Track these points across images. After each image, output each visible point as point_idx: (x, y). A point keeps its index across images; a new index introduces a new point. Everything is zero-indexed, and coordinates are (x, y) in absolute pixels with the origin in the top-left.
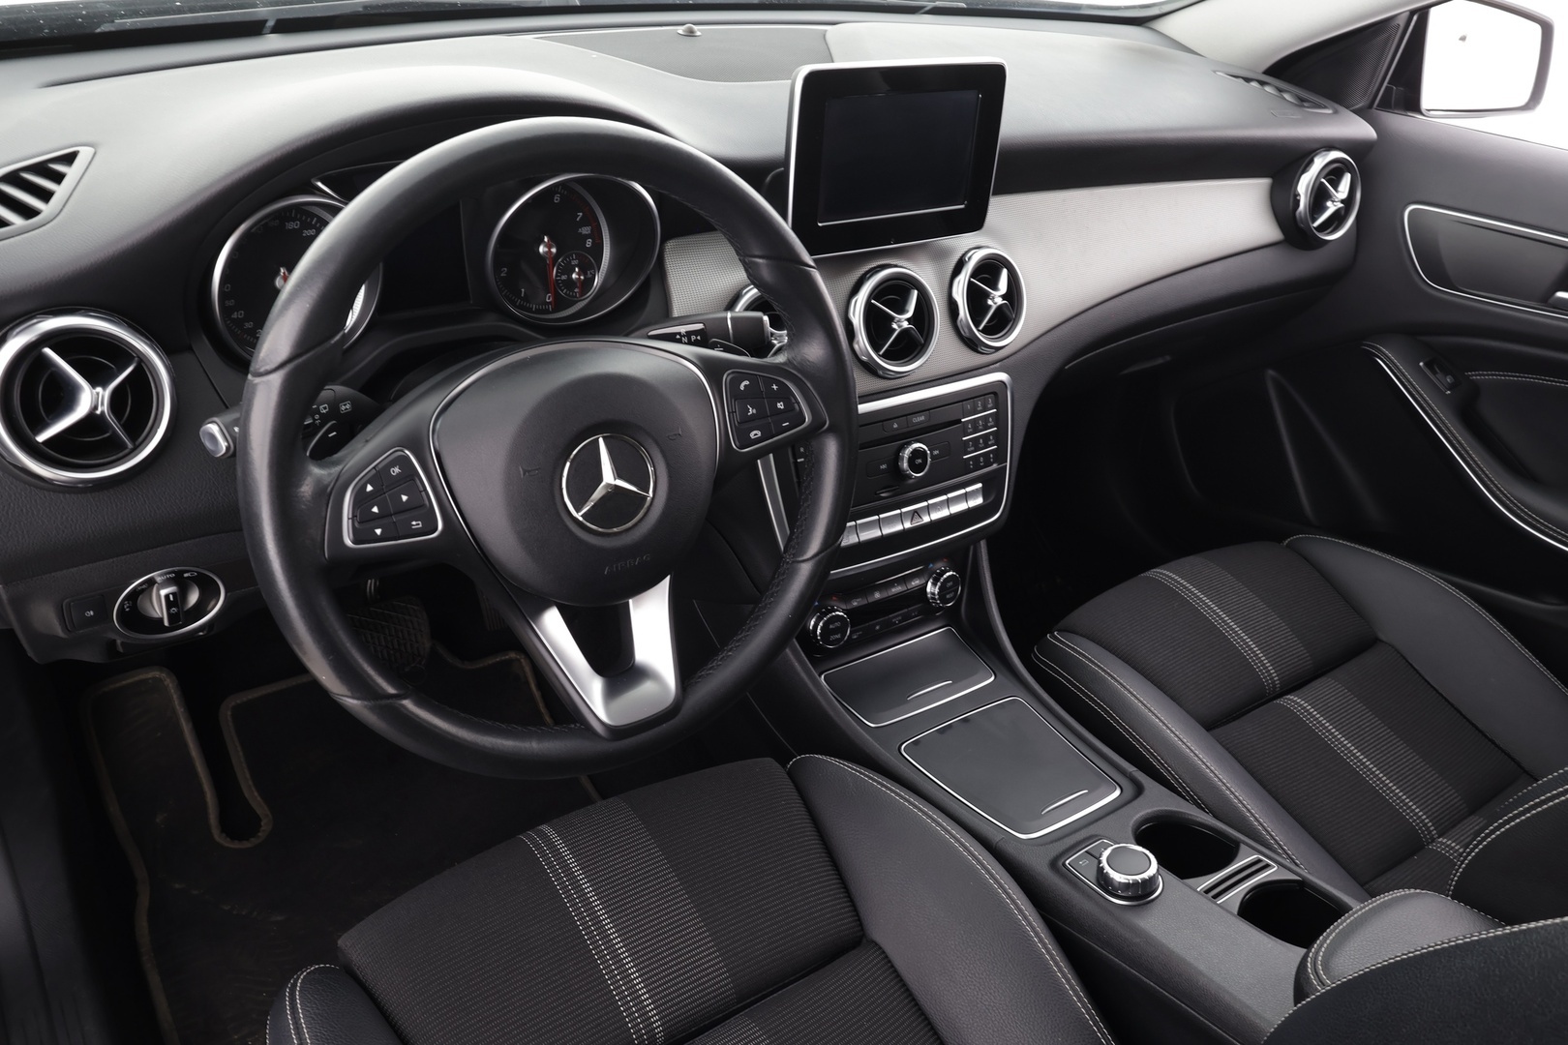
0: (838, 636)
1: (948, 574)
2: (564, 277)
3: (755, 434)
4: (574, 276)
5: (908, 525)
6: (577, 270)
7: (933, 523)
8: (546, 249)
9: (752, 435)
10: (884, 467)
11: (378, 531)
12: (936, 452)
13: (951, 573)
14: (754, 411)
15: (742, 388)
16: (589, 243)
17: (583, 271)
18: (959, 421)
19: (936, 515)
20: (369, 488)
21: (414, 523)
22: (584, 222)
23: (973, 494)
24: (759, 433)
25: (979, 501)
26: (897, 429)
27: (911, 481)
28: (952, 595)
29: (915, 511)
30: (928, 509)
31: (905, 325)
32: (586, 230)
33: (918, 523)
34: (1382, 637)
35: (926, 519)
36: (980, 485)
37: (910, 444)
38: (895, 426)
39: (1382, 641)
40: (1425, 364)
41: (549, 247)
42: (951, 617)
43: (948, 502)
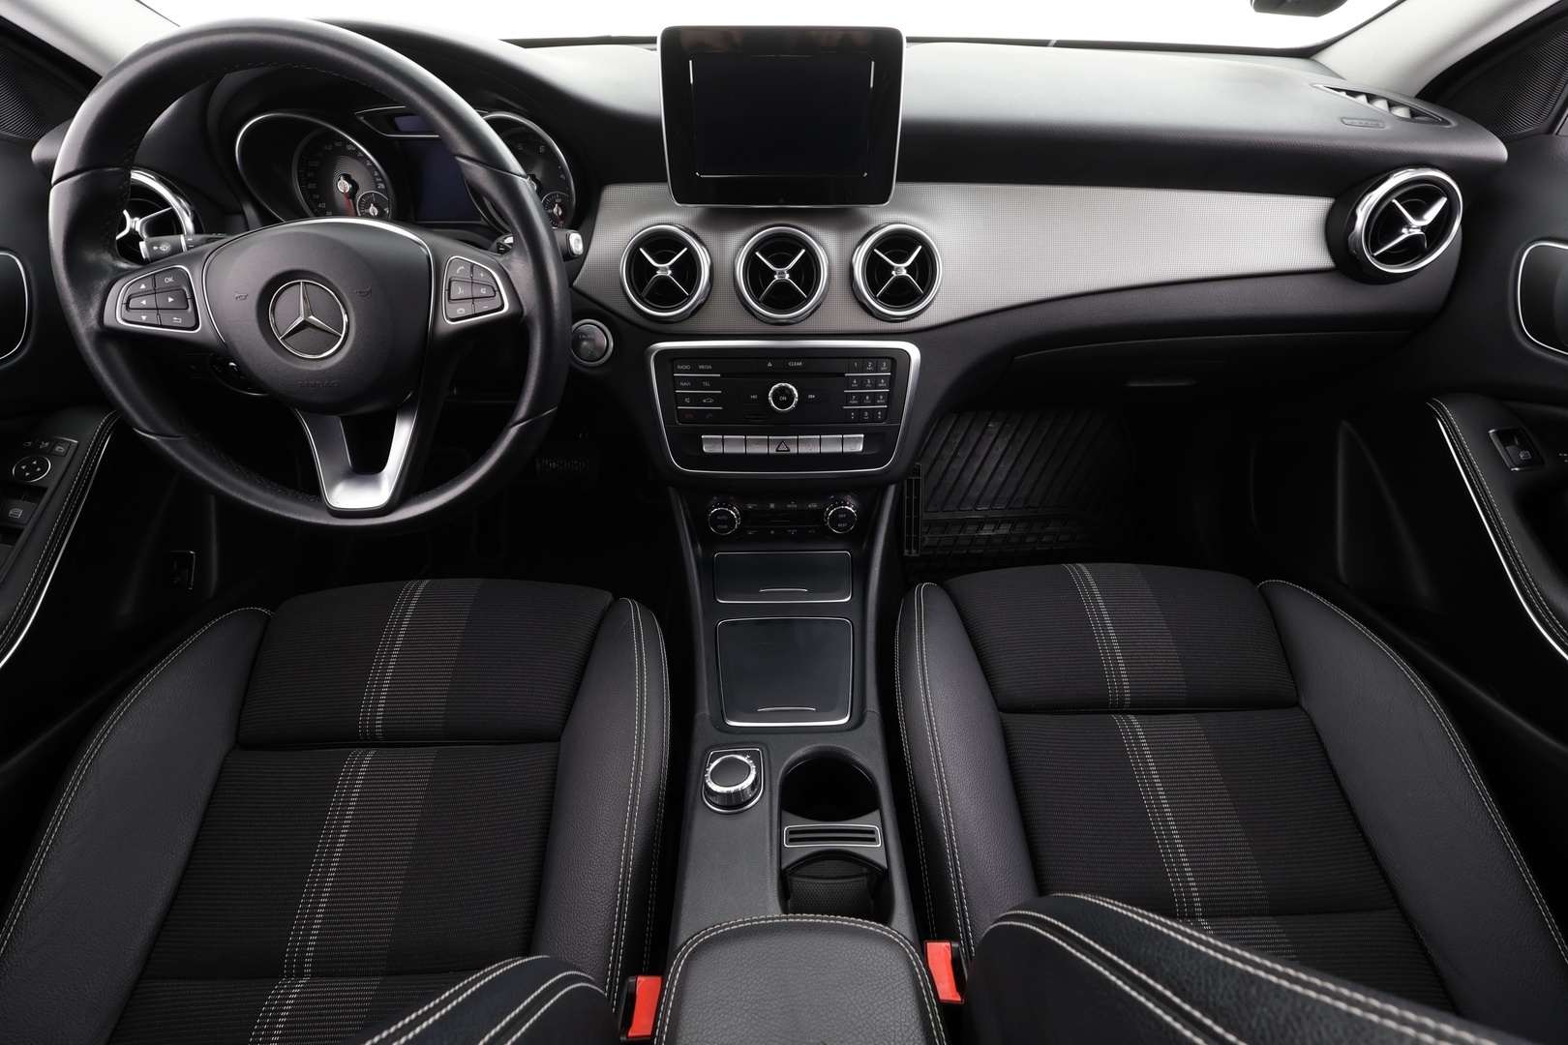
5: (773, 451)
7: (799, 455)
18: (842, 375)
19: (804, 450)
23: (855, 441)
25: (860, 448)
27: (775, 415)
29: (782, 441)
33: (784, 452)
34: (1303, 703)
35: (794, 450)
36: (864, 435)
37: (779, 382)
39: (1301, 707)
40: (1498, 434)
43: (820, 442)
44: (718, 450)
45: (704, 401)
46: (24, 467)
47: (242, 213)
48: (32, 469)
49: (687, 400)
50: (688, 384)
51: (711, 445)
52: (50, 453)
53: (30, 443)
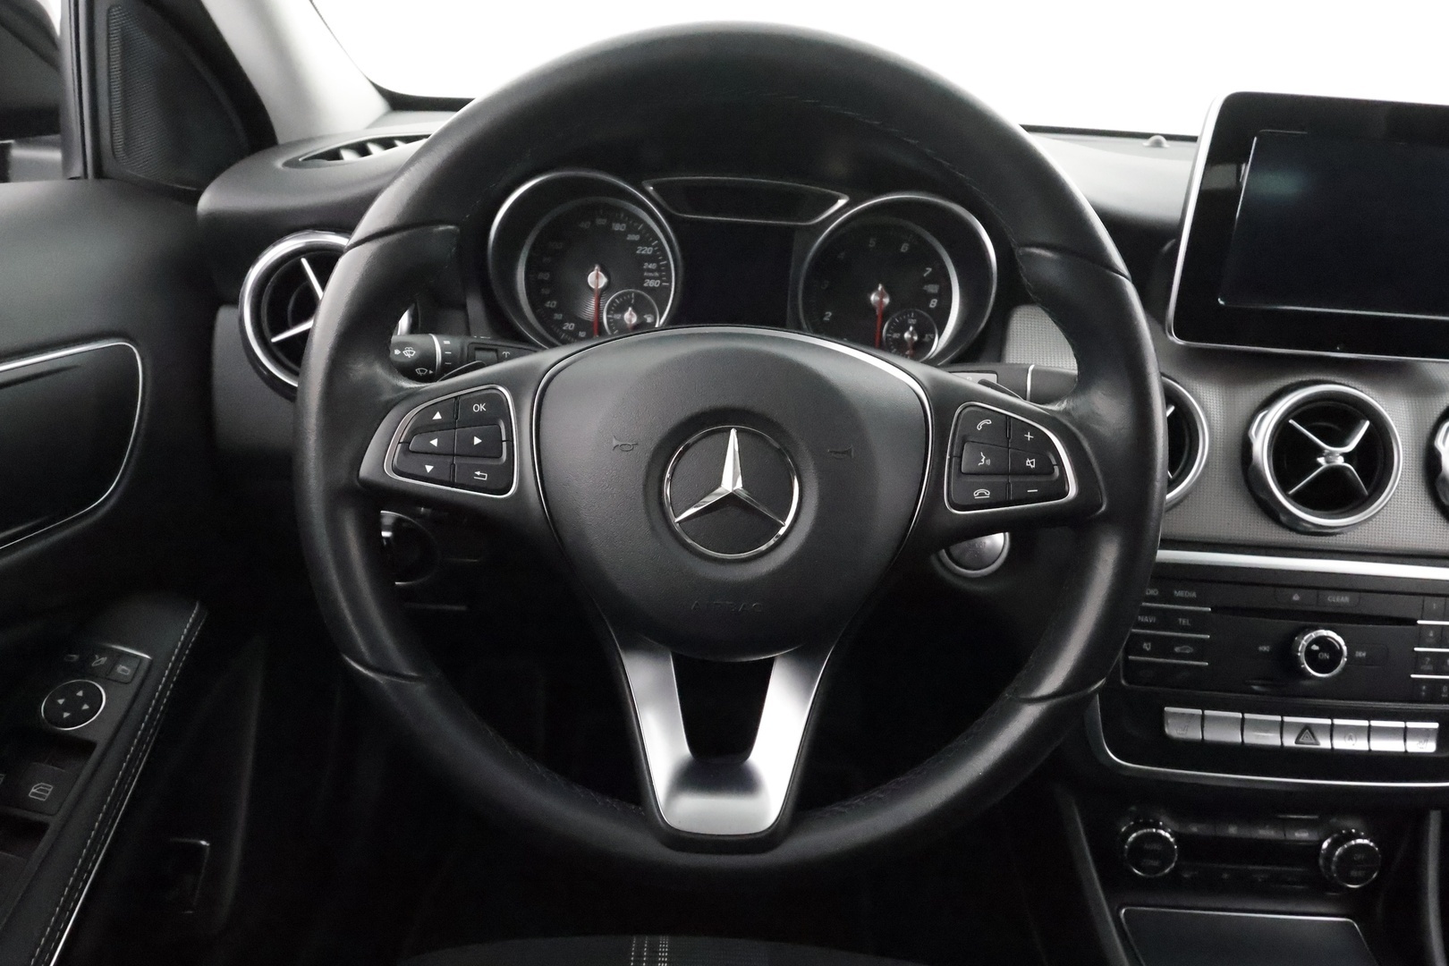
0: (1156, 863)
1: (1359, 841)
2: (896, 336)
3: (982, 493)
4: (907, 335)
5: (1290, 741)
6: (911, 328)
7: (1333, 754)
8: (878, 298)
9: (976, 494)
10: (1265, 649)
11: (429, 468)
12: (1361, 654)
13: (1366, 841)
14: (988, 462)
15: (979, 427)
16: (933, 303)
17: (918, 330)
18: (1413, 622)
19: (1342, 744)
20: (438, 416)
21: (478, 473)
22: (932, 280)
23: (1423, 734)
24: (988, 494)
25: (1429, 747)
26: (1297, 603)
27: (1307, 683)
28: (1360, 874)
29: (1307, 727)
30: (1332, 731)
31: (1340, 461)
32: (932, 289)
33: (1307, 744)
35: (1325, 744)
36: (1435, 725)
37: (1316, 628)
38: (1296, 598)
41: (882, 296)
42: (1356, 906)
43: (1369, 732)
44: (1194, 734)
45: (1177, 649)
46: (61, 701)
47: (464, 307)
48: (73, 704)
49: (1147, 646)
50: (1152, 620)
51: (1182, 725)
52: (108, 678)
53: (76, 657)
